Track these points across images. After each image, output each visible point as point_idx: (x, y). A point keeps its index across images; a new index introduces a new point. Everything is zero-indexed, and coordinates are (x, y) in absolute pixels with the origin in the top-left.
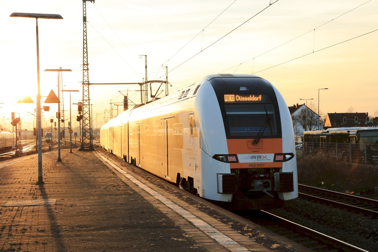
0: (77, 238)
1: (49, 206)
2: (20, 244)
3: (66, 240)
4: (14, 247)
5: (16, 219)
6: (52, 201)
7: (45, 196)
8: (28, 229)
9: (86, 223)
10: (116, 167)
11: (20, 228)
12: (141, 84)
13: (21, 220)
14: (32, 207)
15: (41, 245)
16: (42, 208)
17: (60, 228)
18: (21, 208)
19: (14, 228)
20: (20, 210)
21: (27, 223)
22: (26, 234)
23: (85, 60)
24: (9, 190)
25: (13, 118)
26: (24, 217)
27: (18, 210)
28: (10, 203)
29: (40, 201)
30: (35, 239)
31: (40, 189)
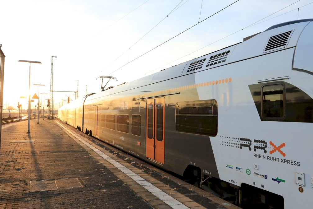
0: (43, 156)
1: (32, 142)
2: (17, 159)
3: (38, 157)
4: (14, 160)
5: (16, 148)
6: (33, 140)
7: (30, 138)
8: (21, 153)
9: (47, 150)
10: (63, 127)
11: (17, 152)
12: (75, 92)
13: (19, 149)
14: (24, 143)
15: (26, 159)
16: (28, 143)
17: (36, 152)
18: (18, 143)
19: (14, 152)
20: (18, 144)
21: (21, 150)
22: (20, 154)
23: (52, 81)
24: (14, 135)
25: (18, 104)
26: (20, 147)
27: (17, 144)
28: (14, 141)
29: (28, 140)
30: (24, 157)
31: (28, 135)
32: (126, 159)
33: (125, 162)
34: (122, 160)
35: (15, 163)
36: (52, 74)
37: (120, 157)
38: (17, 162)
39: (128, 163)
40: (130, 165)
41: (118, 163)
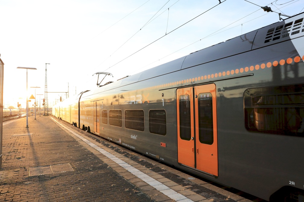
0: (40, 147)
1: (30, 135)
2: (18, 149)
3: (35, 148)
4: (15, 151)
5: (17, 141)
6: (31, 134)
7: (28, 132)
8: (21, 144)
9: (44, 141)
11: (18, 144)
12: (66, 93)
13: (19, 141)
14: (23, 136)
15: (26, 150)
16: (27, 136)
17: (34, 143)
18: (19, 137)
19: (15, 144)
20: (18, 137)
21: (21, 142)
22: (20, 146)
23: (46, 84)
24: (15, 130)
25: (18, 104)
26: (20, 140)
28: (15, 135)
29: (27, 134)
30: (23, 148)
31: (27, 129)
32: (110, 146)
33: (109, 148)
34: (106, 147)
35: (16, 153)
36: (46, 78)
37: (105, 145)
38: (18, 152)
39: (112, 149)
40: (113, 151)
41: (103, 150)
